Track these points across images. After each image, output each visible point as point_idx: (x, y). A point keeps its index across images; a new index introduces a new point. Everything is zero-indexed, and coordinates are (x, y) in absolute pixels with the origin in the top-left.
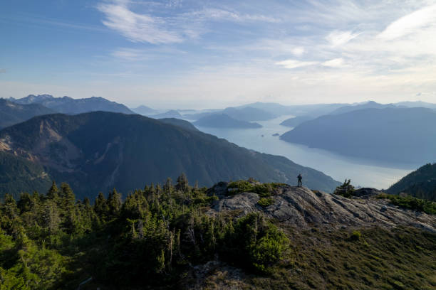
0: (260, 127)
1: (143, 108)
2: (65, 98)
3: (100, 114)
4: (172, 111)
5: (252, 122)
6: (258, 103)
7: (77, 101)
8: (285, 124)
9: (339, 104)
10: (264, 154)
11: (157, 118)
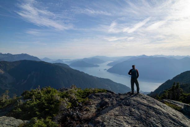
0: (99, 66)
1: (46, 58)
2: (8, 54)
3: (25, 61)
4: (59, 60)
5: (95, 64)
6: (97, 56)
7: (14, 55)
8: (109, 65)
9: (131, 56)
10: (100, 78)
11: (52, 63)
